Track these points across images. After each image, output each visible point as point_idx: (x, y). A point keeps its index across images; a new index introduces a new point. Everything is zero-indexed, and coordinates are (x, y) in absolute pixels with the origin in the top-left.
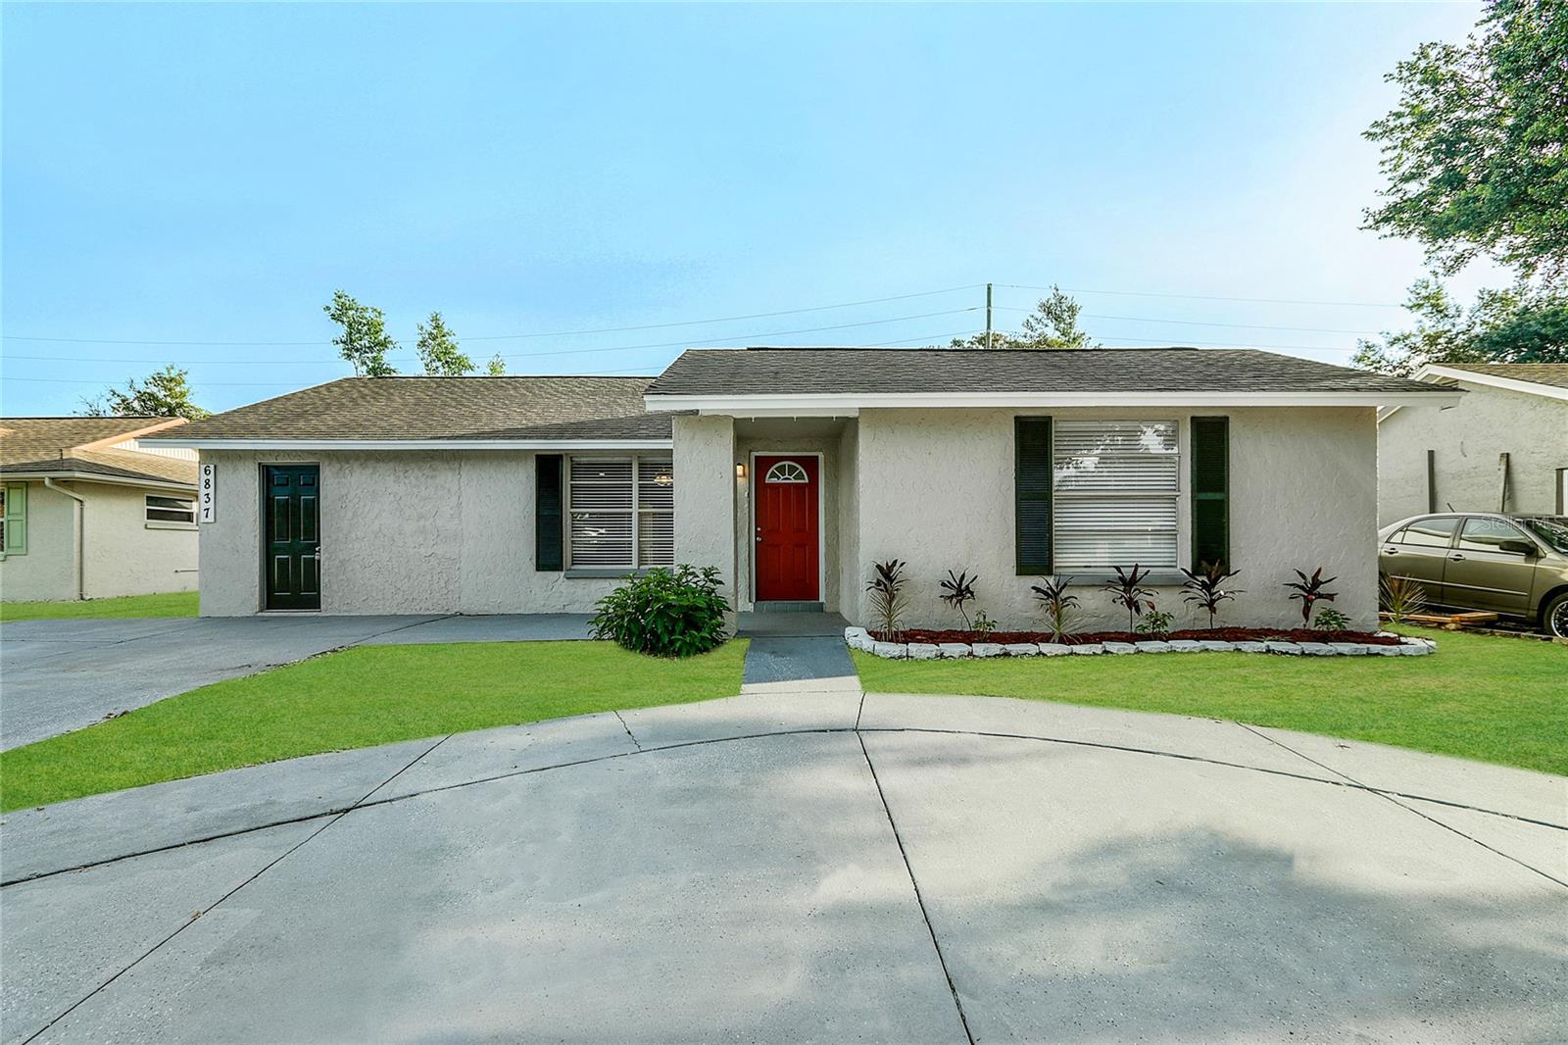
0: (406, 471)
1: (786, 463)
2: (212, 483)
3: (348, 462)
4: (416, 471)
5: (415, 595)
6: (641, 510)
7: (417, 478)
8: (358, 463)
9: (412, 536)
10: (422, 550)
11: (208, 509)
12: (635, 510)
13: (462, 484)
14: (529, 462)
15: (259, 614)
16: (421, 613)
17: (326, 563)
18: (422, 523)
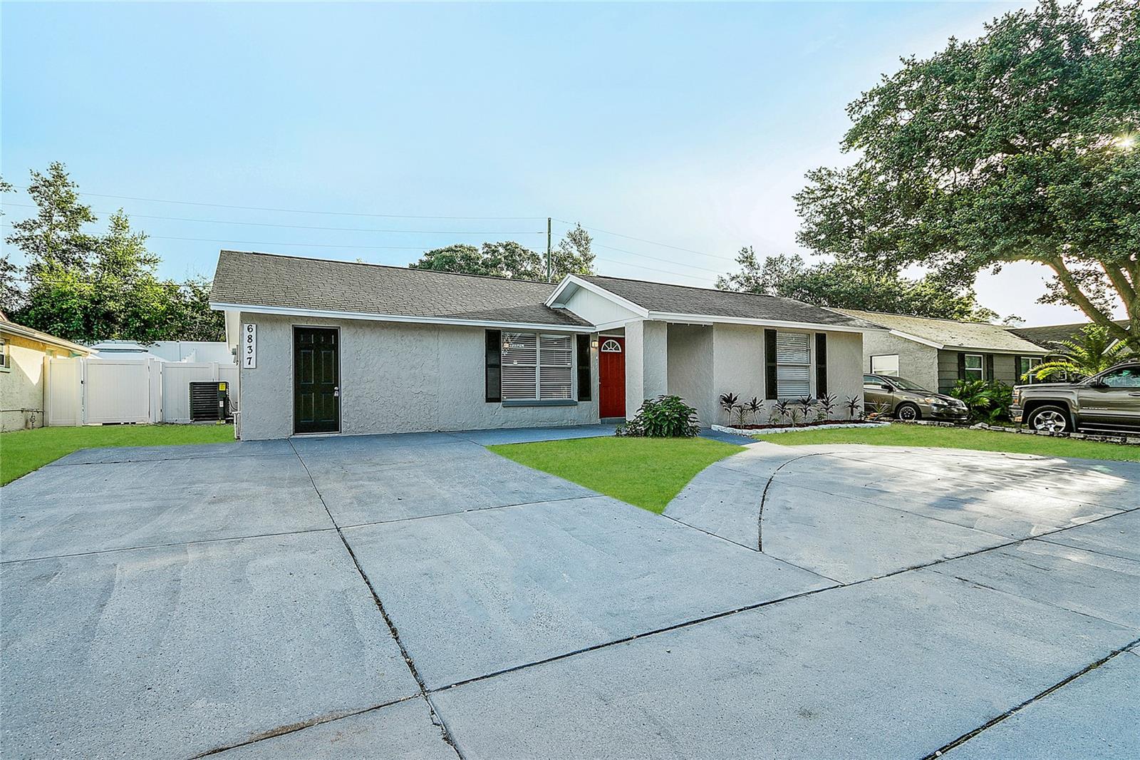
0: (403, 336)
1: (611, 341)
2: (254, 338)
3: (361, 328)
4: (409, 336)
5: (409, 420)
6: (542, 366)
7: (410, 341)
8: (369, 329)
9: (406, 380)
10: (413, 390)
11: (250, 358)
12: (538, 365)
13: (440, 346)
14: (481, 334)
15: (293, 436)
16: (412, 431)
17: (345, 399)
18: (413, 371)
